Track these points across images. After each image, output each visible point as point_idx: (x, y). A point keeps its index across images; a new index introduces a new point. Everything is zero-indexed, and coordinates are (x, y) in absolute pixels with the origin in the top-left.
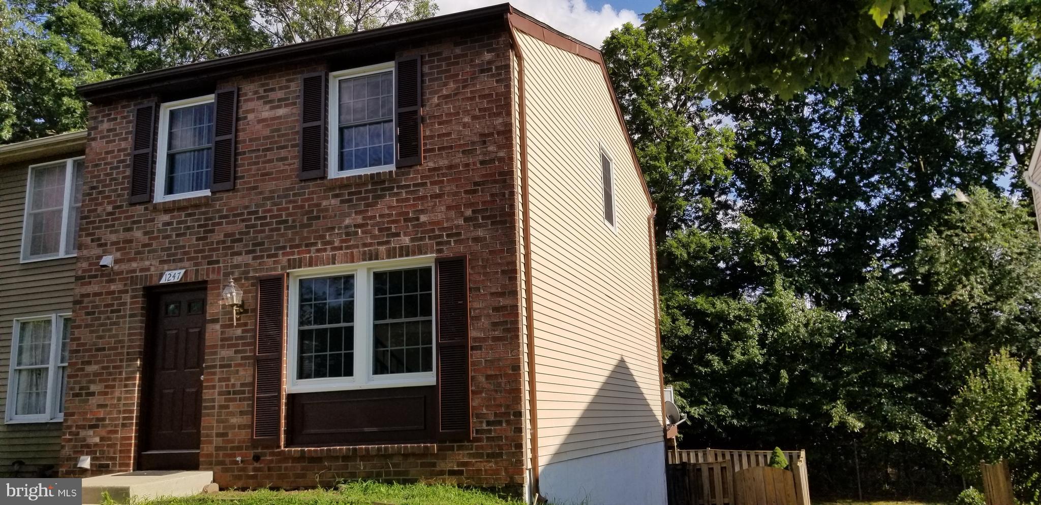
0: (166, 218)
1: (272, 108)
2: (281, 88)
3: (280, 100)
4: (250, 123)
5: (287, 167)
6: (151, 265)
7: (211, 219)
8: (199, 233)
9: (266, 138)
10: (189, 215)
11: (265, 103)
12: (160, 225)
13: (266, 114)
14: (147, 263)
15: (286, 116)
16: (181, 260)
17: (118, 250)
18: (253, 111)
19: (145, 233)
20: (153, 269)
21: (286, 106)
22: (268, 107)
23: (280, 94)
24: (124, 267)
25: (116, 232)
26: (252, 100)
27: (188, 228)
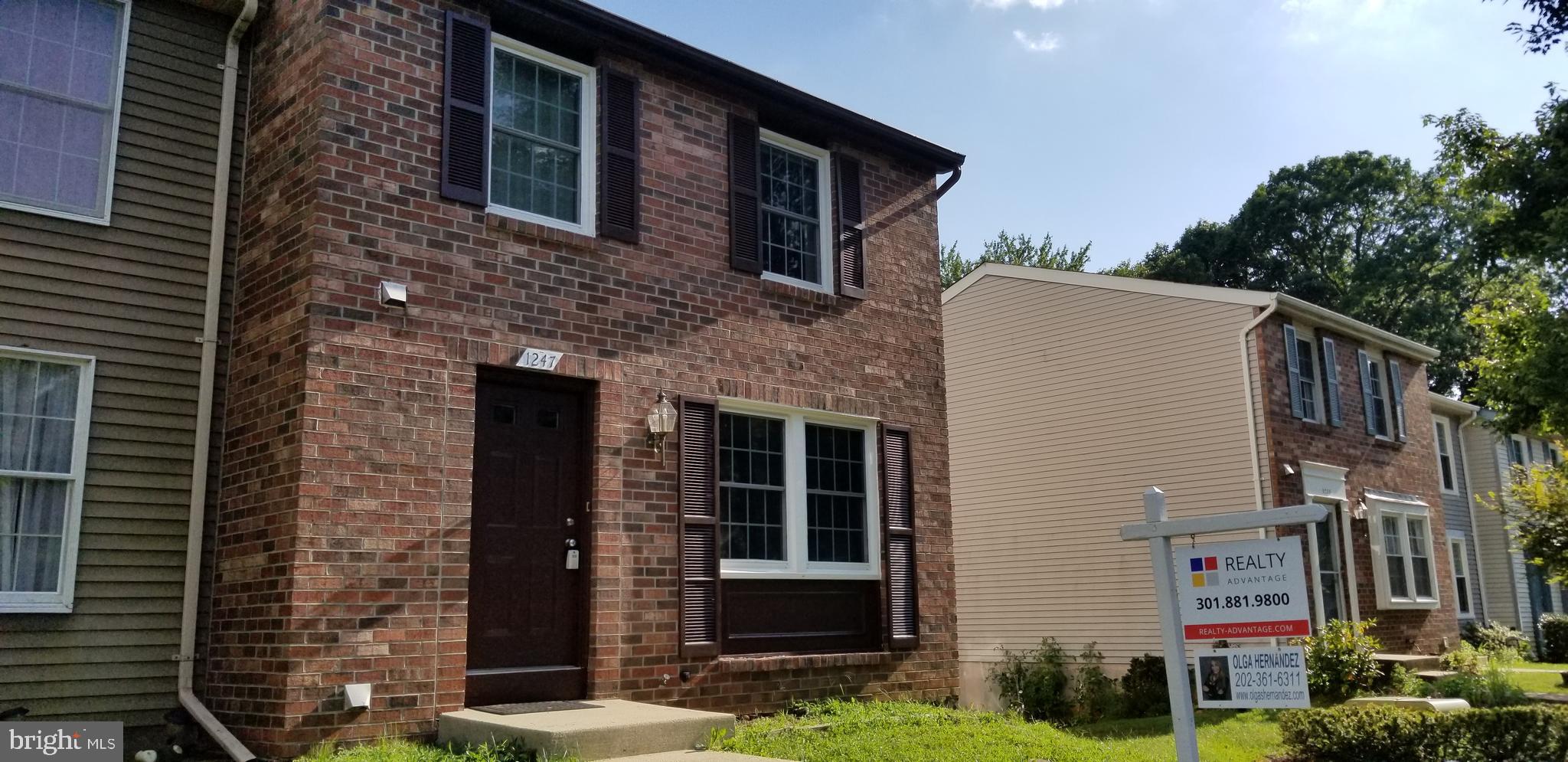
0: (521, 250)
1: (687, 139)
2: (699, 115)
3: (697, 132)
4: (657, 146)
5: (710, 240)
6: (492, 327)
7: (601, 279)
8: (581, 296)
9: (680, 181)
10: (565, 260)
11: (678, 126)
12: (509, 259)
13: (679, 145)
14: (484, 322)
15: (707, 162)
16: (551, 335)
17: (416, 277)
18: (659, 129)
19: (478, 265)
20: (496, 336)
21: (708, 146)
22: (681, 134)
23: (698, 124)
24: (431, 314)
25: (410, 240)
26: (658, 111)
27: (563, 282)
